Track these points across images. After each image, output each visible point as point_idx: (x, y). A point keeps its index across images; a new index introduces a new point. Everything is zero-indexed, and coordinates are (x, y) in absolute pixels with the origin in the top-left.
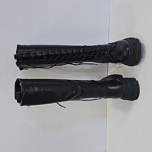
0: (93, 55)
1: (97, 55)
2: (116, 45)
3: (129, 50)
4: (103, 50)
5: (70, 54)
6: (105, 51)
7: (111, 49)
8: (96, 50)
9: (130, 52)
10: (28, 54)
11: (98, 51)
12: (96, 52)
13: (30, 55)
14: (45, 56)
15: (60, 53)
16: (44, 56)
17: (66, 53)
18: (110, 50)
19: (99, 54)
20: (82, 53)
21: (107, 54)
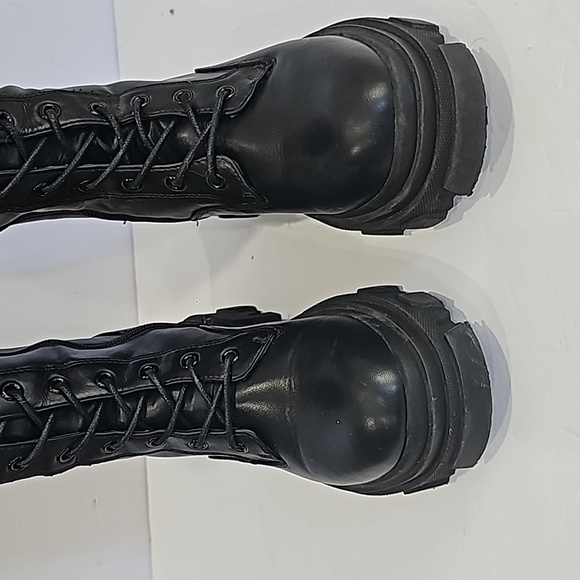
0: (81, 162)
1: (121, 162)
2: (265, 77)
3: (389, 105)
4: (167, 119)
6: (181, 122)
7: (231, 111)
8: (102, 114)
11: (122, 126)
12: (106, 133)
19: (137, 152)
21: (201, 152)
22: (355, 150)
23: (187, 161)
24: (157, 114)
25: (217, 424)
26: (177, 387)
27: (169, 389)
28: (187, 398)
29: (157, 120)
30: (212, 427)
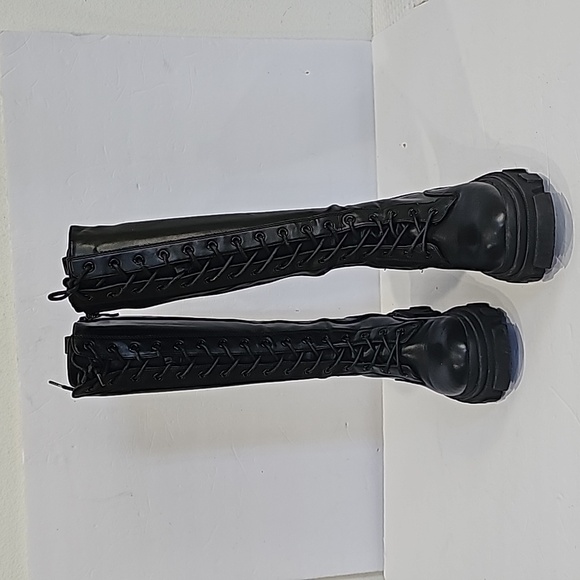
1: (382, 244)
2: (453, 204)
3: (504, 226)
4: (405, 223)
5: (276, 247)
6: (412, 225)
7: (435, 221)
8: (374, 221)
9: (508, 234)
10: (114, 262)
11: (382, 225)
12: (376, 229)
13: (119, 265)
14: (178, 264)
15: (236, 246)
16: (176, 265)
17: (258, 243)
18: (430, 224)
19: (390, 239)
20: (321, 239)
21: (420, 241)
22: (489, 246)
23: (413, 245)
24: (400, 220)
25: (393, 362)
26: (377, 344)
27: (373, 345)
28: (381, 349)
29: (400, 223)
30: (391, 363)
